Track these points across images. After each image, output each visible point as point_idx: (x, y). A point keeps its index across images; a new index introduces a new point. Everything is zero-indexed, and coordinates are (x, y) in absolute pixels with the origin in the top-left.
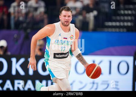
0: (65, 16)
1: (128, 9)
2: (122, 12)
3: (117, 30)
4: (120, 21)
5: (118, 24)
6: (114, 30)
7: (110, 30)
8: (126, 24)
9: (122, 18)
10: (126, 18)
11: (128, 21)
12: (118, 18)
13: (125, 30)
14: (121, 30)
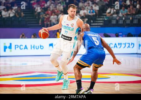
0: (72, 11)
1: (101, 18)
2: (98, 19)
3: (97, 27)
4: (97, 23)
5: (97, 24)
6: (95, 27)
7: (93, 27)
8: (100, 24)
9: (98, 21)
10: (100, 21)
11: (101, 23)
12: (97, 22)
13: (100, 27)
14: (98, 27)
